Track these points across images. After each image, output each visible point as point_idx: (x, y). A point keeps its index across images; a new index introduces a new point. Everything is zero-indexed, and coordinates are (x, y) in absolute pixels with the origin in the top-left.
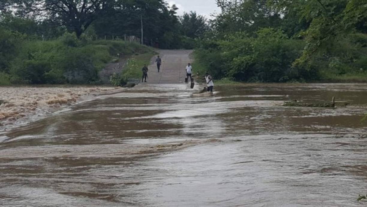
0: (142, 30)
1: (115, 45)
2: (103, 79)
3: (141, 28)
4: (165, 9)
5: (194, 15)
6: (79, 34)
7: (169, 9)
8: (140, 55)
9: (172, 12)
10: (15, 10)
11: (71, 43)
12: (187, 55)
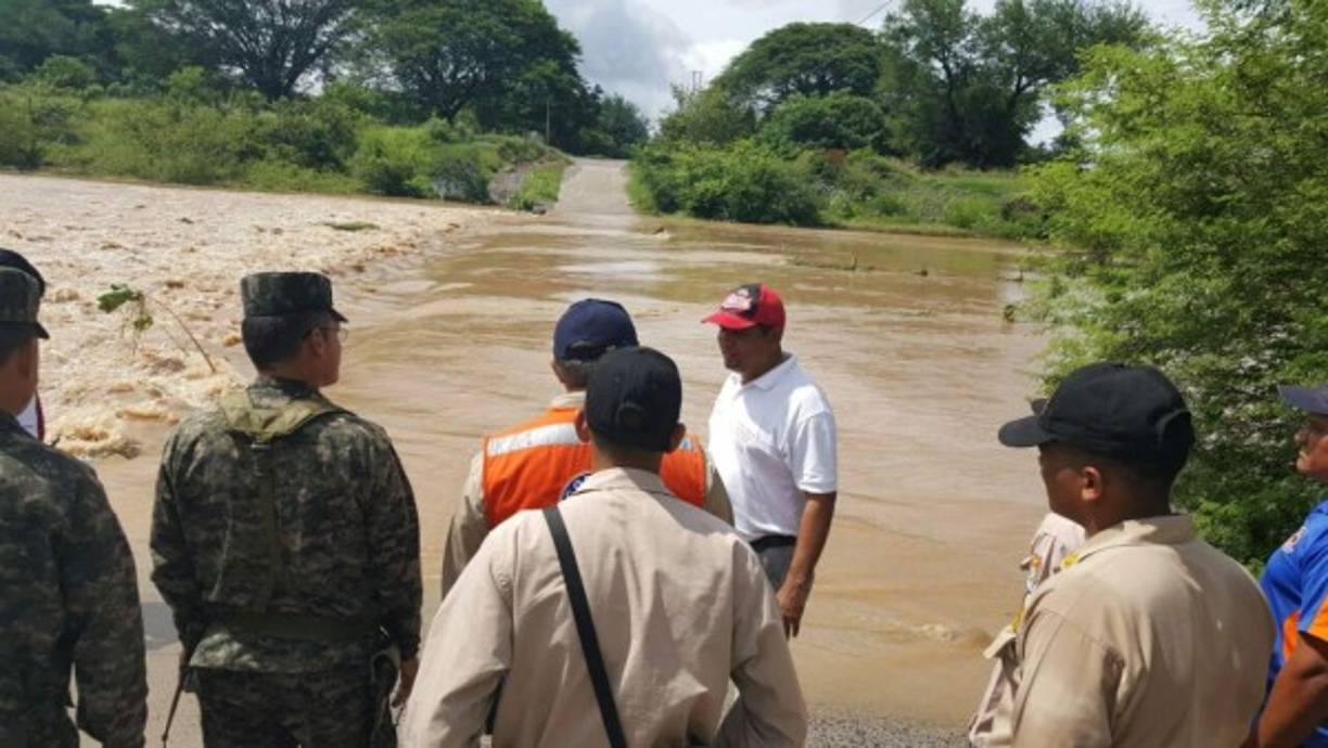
0: (548, 124)
1: (509, 145)
2: (494, 197)
3: (545, 121)
4: (583, 91)
5: (620, 101)
6: (451, 122)
7: (590, 92)
8: (547, 164)
9: (594, 97)
10: (346, 72)
11: (442, 137)
12: (618, 170)
